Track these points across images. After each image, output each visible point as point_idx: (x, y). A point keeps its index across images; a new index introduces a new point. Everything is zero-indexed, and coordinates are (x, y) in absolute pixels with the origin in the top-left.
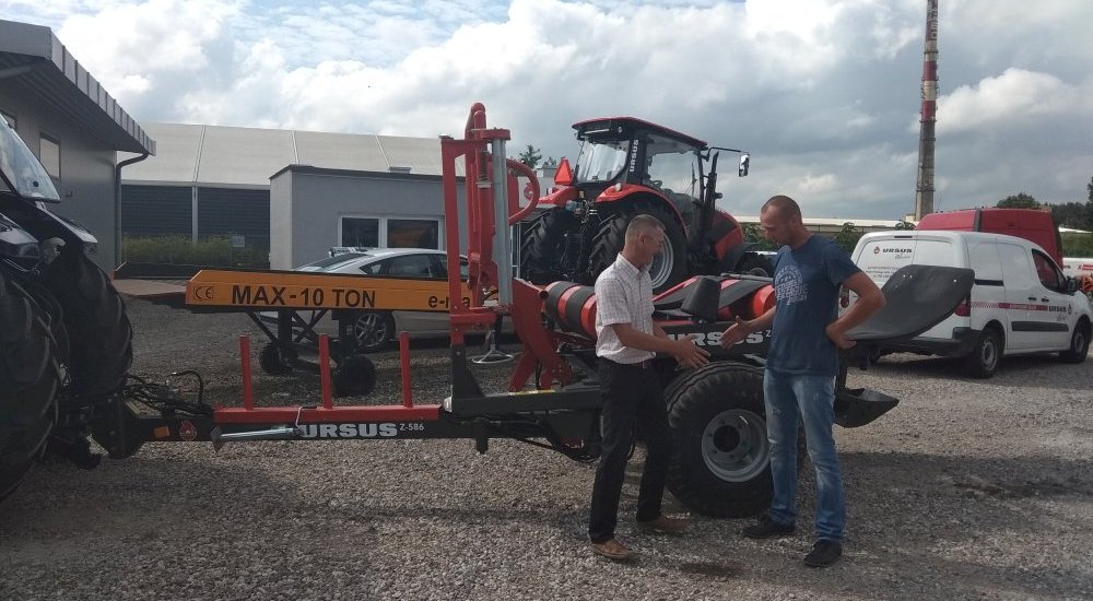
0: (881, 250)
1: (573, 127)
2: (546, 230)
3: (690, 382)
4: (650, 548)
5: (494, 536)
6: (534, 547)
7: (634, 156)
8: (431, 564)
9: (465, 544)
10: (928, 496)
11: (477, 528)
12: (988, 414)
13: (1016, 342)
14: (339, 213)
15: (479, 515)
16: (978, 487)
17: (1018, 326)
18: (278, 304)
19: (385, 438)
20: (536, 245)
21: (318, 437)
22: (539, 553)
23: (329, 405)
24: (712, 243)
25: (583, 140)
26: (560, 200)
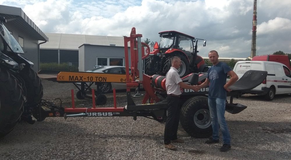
0: (242, 66)
1: (159, 33)
2: (152, 61)
3: (191, 102)
4: (180, 146)
5: (138, 143)
6: (149, 146)
7: (175, 41)
8: (122, 150)
9: (131, 145)
10: (255, 133)
11: (134, 140)
12: (271, 110)
13: (279, 91)
14: (97, 57)
15: (134, 137)
16: (269, 130)
17: (279, 87)
18: (81, 80)
19: (109, 116)
20: (149, 65)
21: (92, 116)
22: (150, 147)
23: (94, 107)
24: (196, 64)
25: (161, 37)
26: (155, 53)
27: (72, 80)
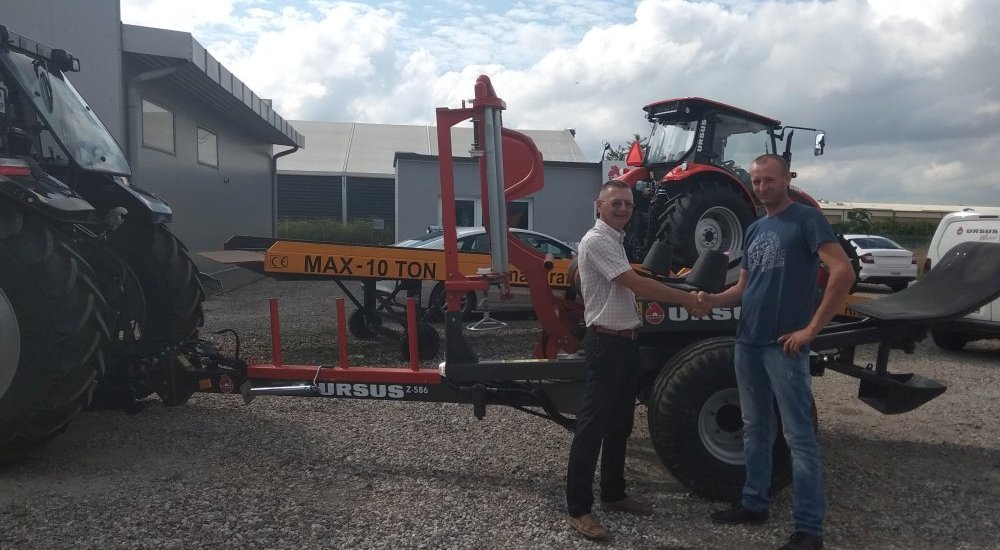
0: (966, 230)
1: (644, 109)
3: (687, 358)
7: (702, 135)
14: (439, 196)
18: (346, 273)
19: (393, 399)
21: (335, 396)
23: (344, 366)
25: (654, 121)
27: (316, 272)
